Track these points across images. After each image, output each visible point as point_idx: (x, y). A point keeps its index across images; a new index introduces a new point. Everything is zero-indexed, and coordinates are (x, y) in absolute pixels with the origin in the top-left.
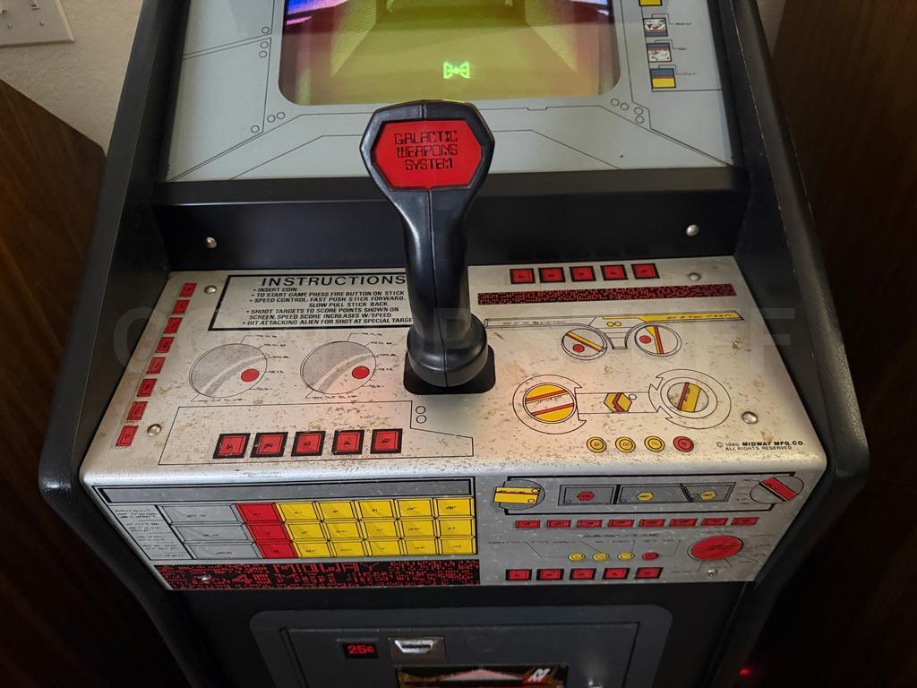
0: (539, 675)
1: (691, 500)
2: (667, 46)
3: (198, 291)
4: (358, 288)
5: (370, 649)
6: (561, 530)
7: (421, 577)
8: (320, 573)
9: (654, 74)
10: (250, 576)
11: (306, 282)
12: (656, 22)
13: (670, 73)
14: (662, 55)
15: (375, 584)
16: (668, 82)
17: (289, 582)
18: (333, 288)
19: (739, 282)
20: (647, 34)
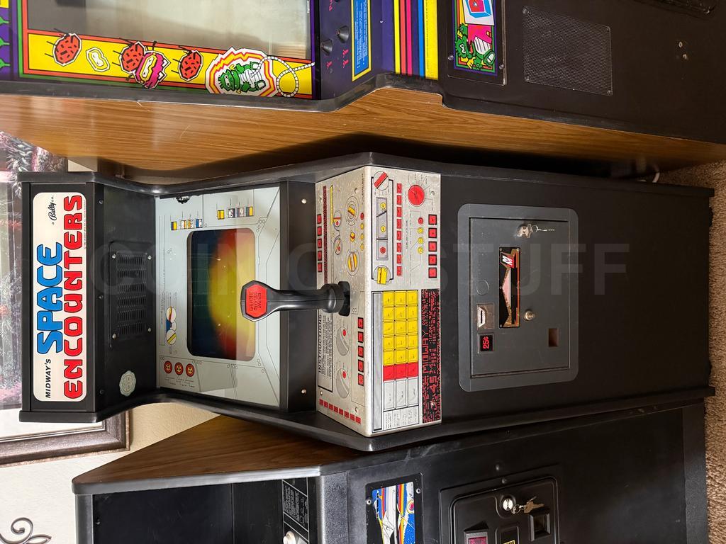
0: (507, 260)
1: (386, 212)
2: (238, 209)
3: (322, 398)
4: (322, 334)
5: (486, 339)
6: (403, 258)
7: (433, 313)
8: (429, 354)
9: (248, 215)
10: (432, 384)
11: (320, 355)
12: (230, 213)
13: (248, 208)
14: (241, 211)
15: (437, 332)
16: (251, 209)
17: (436, 368)
18: (322, 344)
19: (322, 184)
20: (234, 217)
